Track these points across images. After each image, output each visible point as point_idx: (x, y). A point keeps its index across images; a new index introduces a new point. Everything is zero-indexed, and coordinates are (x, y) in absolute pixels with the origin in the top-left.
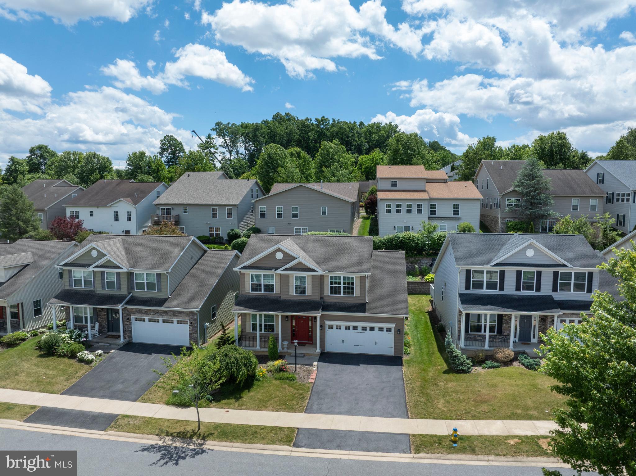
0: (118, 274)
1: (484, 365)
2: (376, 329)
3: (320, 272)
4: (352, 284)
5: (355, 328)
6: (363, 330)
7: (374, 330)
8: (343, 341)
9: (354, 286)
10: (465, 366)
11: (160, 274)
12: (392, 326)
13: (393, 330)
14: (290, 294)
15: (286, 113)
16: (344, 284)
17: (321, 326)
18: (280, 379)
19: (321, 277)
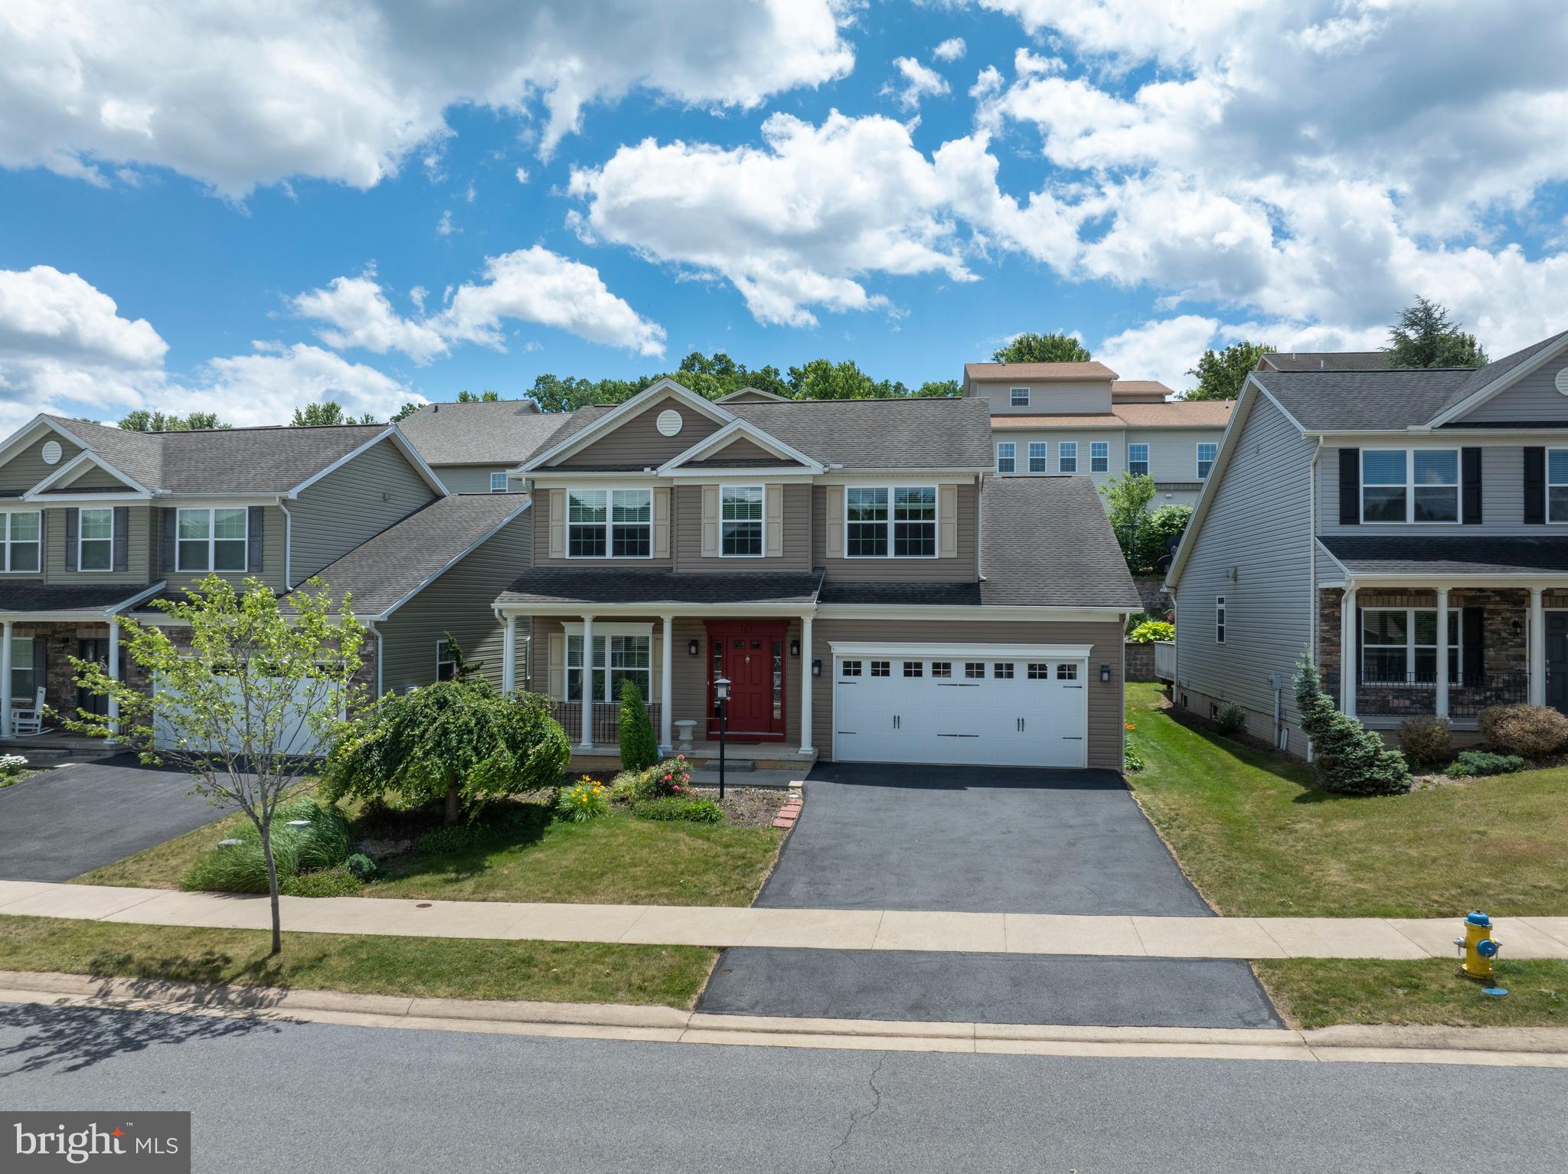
0: (123, 514)
1: (1455, 766)
2: (1021, 671)
3: (813, 468)
4: (930, 514)
5: (941, 668)
6: (969, 674)
7: (1010, 675)
8: (897, 720)
9: (936, 521)
10: (1385, 768)
11: (262, 509)
12: (1079, 653)
13: (1083, 673)
14: (704, 554)
15: (716, 355)
16: (900, 514)
17: (816, 663)
18: (658, 816)
19: (817, 493)
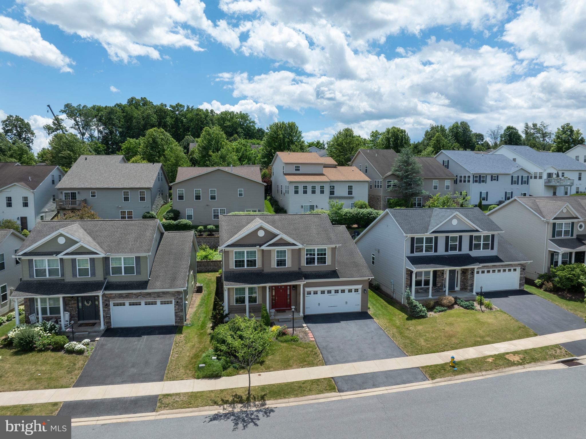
0: (92, 260)
1: (435, 310)
2: (347, 291)
3: (300, 246)
4: (325, 254)
5: (329, 292)
6: (335, 293)
7: (344, 292)
8: (319, 304)
9: (326, 256)
10: (423, 312)
11: (139, 257)
12: (359, 287)
13: (360, 291)
14: (272, 267)
15: (141, 98)
16: (318, 255)
19: (300, 249)
